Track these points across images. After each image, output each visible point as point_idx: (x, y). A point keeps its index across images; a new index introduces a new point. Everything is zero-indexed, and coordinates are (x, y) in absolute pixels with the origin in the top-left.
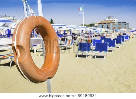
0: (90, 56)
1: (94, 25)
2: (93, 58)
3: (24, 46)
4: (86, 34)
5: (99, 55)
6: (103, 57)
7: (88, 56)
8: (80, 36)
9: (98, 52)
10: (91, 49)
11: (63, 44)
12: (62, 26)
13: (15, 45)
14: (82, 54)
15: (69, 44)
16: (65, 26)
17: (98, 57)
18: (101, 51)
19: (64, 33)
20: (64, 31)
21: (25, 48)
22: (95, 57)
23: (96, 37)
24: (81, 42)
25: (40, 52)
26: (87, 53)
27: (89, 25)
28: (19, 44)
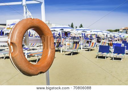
0: (109, 57)
1: (119, 30)
2: (111, 59)
3: (16, 43)
4: (110, 38)
5: (117, 57)
6: (120, 59)
7: (107, 57)
8: (105, 40)
9: (116, 54)
10: (110, 52)
11: (88, 46)
12: (86, 30)
13: (9, 42)
14: (102, 55)
15: (92, 46)
16: (89, 30)
17: (116, 59)
18: (119, 54)
19: (91, 37)
20: (91, 35)
21: (17, 45)
22: (113, 58)
23: (119, 41)
24: (104, 44)
25: (65, 52)
26: (106, 54)
27: (114, 30)
28: (12, 42)
